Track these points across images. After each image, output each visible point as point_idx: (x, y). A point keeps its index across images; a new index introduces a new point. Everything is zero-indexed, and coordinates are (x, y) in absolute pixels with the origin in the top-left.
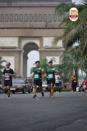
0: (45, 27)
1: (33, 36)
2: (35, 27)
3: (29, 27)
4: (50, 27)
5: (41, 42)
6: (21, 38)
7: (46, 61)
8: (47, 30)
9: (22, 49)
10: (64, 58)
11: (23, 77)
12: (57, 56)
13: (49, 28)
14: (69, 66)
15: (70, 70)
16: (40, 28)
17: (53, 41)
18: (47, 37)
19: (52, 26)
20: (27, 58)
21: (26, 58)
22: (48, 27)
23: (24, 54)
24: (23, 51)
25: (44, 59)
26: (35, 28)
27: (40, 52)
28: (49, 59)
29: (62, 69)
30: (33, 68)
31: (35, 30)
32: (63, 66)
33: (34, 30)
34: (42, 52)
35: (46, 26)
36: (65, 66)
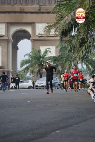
0: (37, 11)
1: (24, 21)
2: (25, 11)
3: (19, 11)
4: (44, 11)
5: (34, 29)
6: (9, 24)
7: (39, 53)
8: (41, 14)
9: (11, 38)
10: (61, 48)
11: (12, 71)
12: (52, 45)
13: (43, 13)
14: (67, 57)
15: (68, 63)
16: (32, 13)
17: (46, 29)
18: (41, 23)
19: (47, 9)
20: (17, 49)
21: (15, 48)
22: (42, 11)
23: (12, 44)
24: (12, 41)
25: (37, 49)
26: (26, 13)
27: (33, 41)
28: (43, 49)
29: (58, 61)
30: (23, 60)
31: (27, 14)
32: (60, 58)
33: (25, 14)
34: (35, 41)
35: (40, 10)
36: (62, 58)
